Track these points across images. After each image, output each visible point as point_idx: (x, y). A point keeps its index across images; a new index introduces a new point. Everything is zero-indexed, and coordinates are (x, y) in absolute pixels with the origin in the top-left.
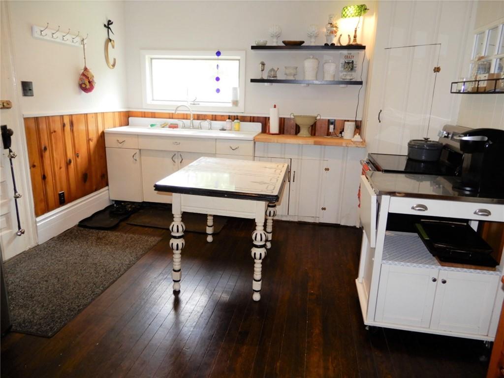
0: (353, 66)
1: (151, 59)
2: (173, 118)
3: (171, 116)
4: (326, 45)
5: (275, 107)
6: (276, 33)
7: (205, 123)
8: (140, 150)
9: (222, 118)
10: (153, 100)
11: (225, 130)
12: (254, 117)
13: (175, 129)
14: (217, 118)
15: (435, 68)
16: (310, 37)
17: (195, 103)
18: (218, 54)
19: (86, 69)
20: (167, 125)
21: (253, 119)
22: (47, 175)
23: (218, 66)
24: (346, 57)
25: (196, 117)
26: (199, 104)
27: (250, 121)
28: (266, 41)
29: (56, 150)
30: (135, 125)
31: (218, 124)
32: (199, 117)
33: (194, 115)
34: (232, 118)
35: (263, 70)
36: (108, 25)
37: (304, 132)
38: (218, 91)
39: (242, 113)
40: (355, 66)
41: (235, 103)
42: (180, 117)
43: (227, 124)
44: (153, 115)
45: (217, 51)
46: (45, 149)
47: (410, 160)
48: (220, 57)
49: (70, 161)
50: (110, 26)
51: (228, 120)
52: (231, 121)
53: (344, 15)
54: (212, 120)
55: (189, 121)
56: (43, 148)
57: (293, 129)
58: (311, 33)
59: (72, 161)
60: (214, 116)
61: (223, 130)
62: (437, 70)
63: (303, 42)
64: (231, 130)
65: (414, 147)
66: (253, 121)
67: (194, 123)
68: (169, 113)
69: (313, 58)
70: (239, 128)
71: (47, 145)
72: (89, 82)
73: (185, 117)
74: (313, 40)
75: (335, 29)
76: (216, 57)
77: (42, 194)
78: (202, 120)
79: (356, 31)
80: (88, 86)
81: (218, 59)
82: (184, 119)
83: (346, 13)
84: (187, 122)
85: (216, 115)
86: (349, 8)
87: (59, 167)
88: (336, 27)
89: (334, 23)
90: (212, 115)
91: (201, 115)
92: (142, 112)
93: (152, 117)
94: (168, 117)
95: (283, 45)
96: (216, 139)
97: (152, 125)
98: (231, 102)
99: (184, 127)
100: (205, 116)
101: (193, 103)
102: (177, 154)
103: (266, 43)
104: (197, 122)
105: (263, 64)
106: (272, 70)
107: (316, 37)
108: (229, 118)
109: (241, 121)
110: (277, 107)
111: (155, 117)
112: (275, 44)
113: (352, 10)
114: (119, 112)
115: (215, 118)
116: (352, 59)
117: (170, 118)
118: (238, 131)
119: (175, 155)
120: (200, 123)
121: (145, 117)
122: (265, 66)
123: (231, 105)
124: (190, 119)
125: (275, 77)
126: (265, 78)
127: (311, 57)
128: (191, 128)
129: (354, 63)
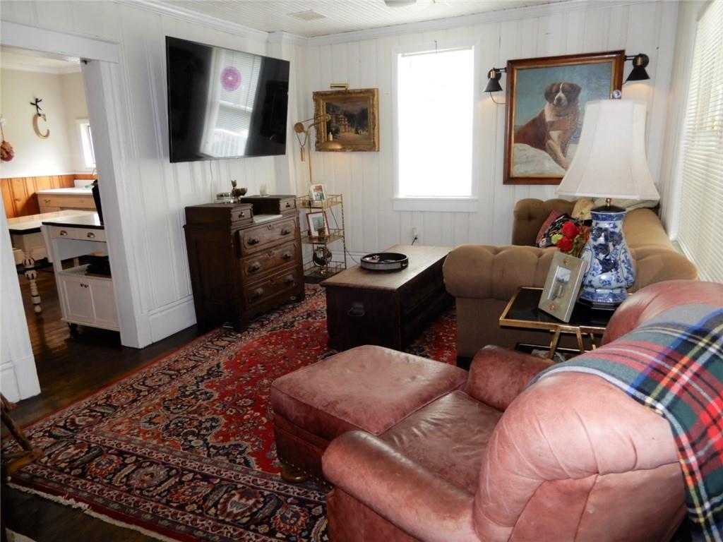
19: (4, 142)
30: (80, 187)
36: (36, 103)
50: (38, 104)
72: (7, 153)
80: (6, 156)
114: (59, 176)
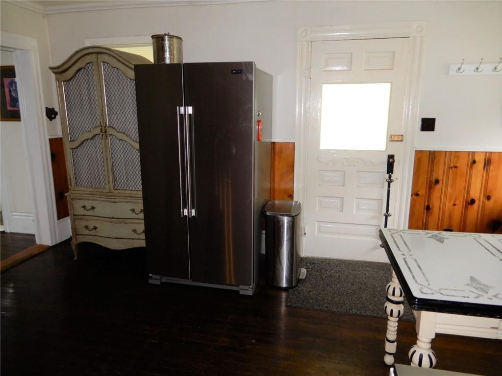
22: (433, 207)
29: (452, 186)
46: (437, 182)
49: (473, 202)
56: (434, 181)
59: (477, 202)
71: (440, 178)
77: (421, 222)
87: (452, 203)
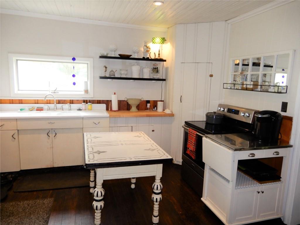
0: (157, 70)
1: (17, 60)
2: (38, 103)
3: (37, 102)
4: (144, 58)
5: (115, 94)
6: (114, 49)
7: (66, 106)
8: (18, 130)
9: (78, 102)
10: (19, 90)
11: (81, 110)
12: (100, 100)
13: (42, 111)
14: (74, 102)
15: (210, 75)
16: (134, 53)
17: (55, 92)
18: (74, 59)
20: (34, 108)
21: (99, 102)
23: (74, 67)
24: (154, 65)
25: (57, 102)
26: (58, 93)
27: (98, 103)
28: (108, 53)
31: (75, 106)
32: (59, 102)
33: (56, 100)
34: (86, 102)
35: (106, 71)
37: (134, 109)
38: (74, 84)
39: (92, 98)
40: (159, 70)
41: (86, 91)
42: (44, 102)
43: (82, 106)
44: (21, 102)
45: (72, 58)
47: (207, 124)
48: (75, 61)
51: (83, 103)
52: (85, 103)
53: (154, 42)
54: (70, 103)
55: (53, 105)
57: (125, 107)
58: (135, 51)
60: (71, 101)
61: (80, 110)
62: (211, 76)
63: (131, 56)
64: (85, 110)
65: (210, 116)
66: (100, 103)
67: (57, 106)
68: (35, 100)
69: (137, 65)
70: (91, 108)
73: (49, 102)
74: (136, 54)
75: (149, 49)
76: (72, 61)
78: (62, 103)
79: (159, 51)
81: (74, 63)
82: (47, 103)
83: (155, 41)
84: (52, 106)
85: (73, 100)
86: (156, 38)
88: (150, 48)
89: (148, 46)
90: (70, 100)
91: (62, 100)
92: (10, 100)
93: (19, 103)
94: (34, 103)
95: (119, 56)
96: (83, 118)
97: (21, 110)
98: (83, 91)
99: (49, 109)
100: (65, 101)
101: (53, 92)
102: (51, 131)
103: (108, 55)
104: (59, 106)
105: (106, 68)
106: (112, 71)
107: (138, 53)
108: (84, 102)
109: (92, 103)
110: (116, 94)
111: (22, 103)
112: (113, 56)
113: (158, 40)
115: (72, 102)
116: (157, 66)
117: (35, 103)
118: (91, 110)
119: (50, 131)
120: (62, 106)
121: (13, 103)
122: (107, 68)
123: (83, 93)
124: (54, 104)
125: (114, 75)
126: (108, 76)
127: (136, 64)
128: (55, 110)
129: (158, 68)
